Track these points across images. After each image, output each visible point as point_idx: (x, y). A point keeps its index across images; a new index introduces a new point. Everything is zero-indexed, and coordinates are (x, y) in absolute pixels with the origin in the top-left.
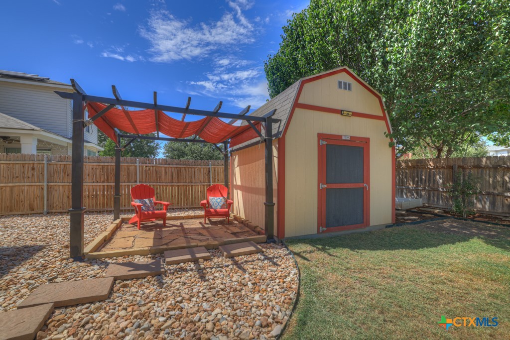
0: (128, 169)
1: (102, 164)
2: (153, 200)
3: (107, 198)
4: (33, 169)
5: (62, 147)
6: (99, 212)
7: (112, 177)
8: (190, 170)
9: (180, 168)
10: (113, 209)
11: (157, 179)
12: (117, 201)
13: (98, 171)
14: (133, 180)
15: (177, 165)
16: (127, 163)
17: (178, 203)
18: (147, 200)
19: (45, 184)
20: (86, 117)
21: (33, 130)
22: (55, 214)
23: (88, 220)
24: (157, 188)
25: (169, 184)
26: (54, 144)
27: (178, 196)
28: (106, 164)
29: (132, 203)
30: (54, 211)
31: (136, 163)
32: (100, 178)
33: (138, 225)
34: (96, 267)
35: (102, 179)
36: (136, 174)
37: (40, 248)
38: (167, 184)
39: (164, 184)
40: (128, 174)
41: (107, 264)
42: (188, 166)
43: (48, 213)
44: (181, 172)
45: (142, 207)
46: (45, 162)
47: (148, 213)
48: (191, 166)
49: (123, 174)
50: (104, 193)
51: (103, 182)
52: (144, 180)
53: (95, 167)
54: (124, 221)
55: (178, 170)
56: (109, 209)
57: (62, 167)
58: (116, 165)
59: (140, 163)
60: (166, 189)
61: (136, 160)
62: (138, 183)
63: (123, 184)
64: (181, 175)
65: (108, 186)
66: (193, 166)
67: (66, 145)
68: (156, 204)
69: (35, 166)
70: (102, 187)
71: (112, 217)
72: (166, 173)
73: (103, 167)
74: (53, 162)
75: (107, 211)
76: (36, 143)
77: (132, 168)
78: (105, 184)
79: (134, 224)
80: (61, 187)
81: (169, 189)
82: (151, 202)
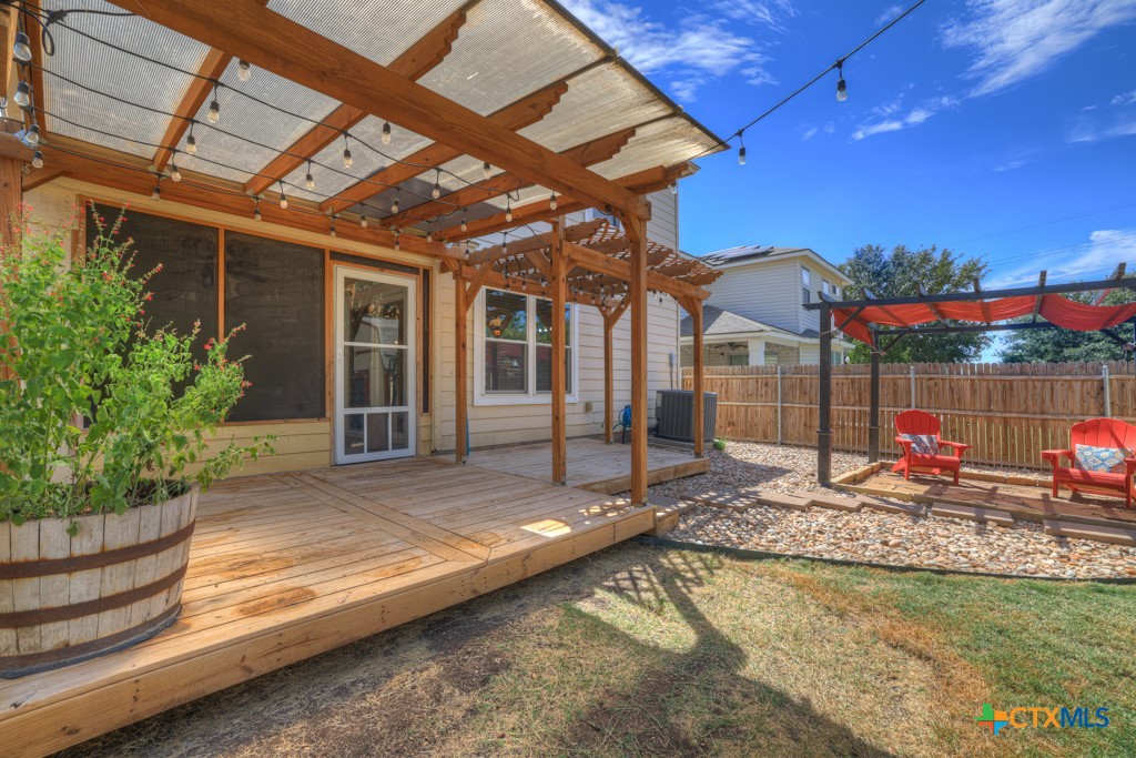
0: (895, 384)
1: (852, 376)
2: (937, 438)
3: (859, 432)
4: (767, 384)
5: (792, 348)
6: (848, 452)
7: (867, 397)
8: (1038, 385)
9: (1011, 381)
10: (867, 449)
11: (953, 403)
12: (874, 436)
13: (845, 387)
14: (904, 403)
15: (1001, 374)
16: (893, 373)
17: (1005, 455)
18: (924, 438)
19: (779, 405)
20: (833, 328)
21: (761, 331)
22: (789, 445)
23: (835, 457)
24: (953, 421)
25: (981, 414)
26: (782, 346)
27: (1005, 440)
28: (857, 376)
29: (897, 438)
30: (788, 442)
31: (909, 373)
32: (849, 398)
33: (905, 474)
34: (844, 495)
35: (852, 401)
36: (909, 393)
37: (789, 471)
38: (976, 413)
39: (970, 413)
40: (895, 393)
41: (855, 496)
42: (1034, 377)
43: (782, 444)
44: (1012, 389)
45: (913, 445)
46: (778, 376)
47: (923, 457)
48: (1041, 377)
49: (884, 394)
50: (854, 423)
51: (853, 405)
52: (925, 405)
53: (841, 381)
54: (883, 466)
55: (1004, 387)
56: (862, 449)
57: (798, 381)
58: (872, 378)
59: (916, 373)
60: (975, 423)
61: (909, 367)
62: (913, 408)
63: (887, 409)
64: (1012, 396)
65: (860, 411)
66: (1048, 377)
67: (796, 346)
68: (941, 445)
69: (769, 381)
70: (851, 413)
71: (866, 459)
72: (974, 391)
73: (853, 381)
74: (788, 375)
75: (859, 452)
76: (763, 348)
77: (901, 383)
78: (856, 408)
79: (901, 472)
80: (796, 410)
81: (981, 424)
82: (931, 441)
